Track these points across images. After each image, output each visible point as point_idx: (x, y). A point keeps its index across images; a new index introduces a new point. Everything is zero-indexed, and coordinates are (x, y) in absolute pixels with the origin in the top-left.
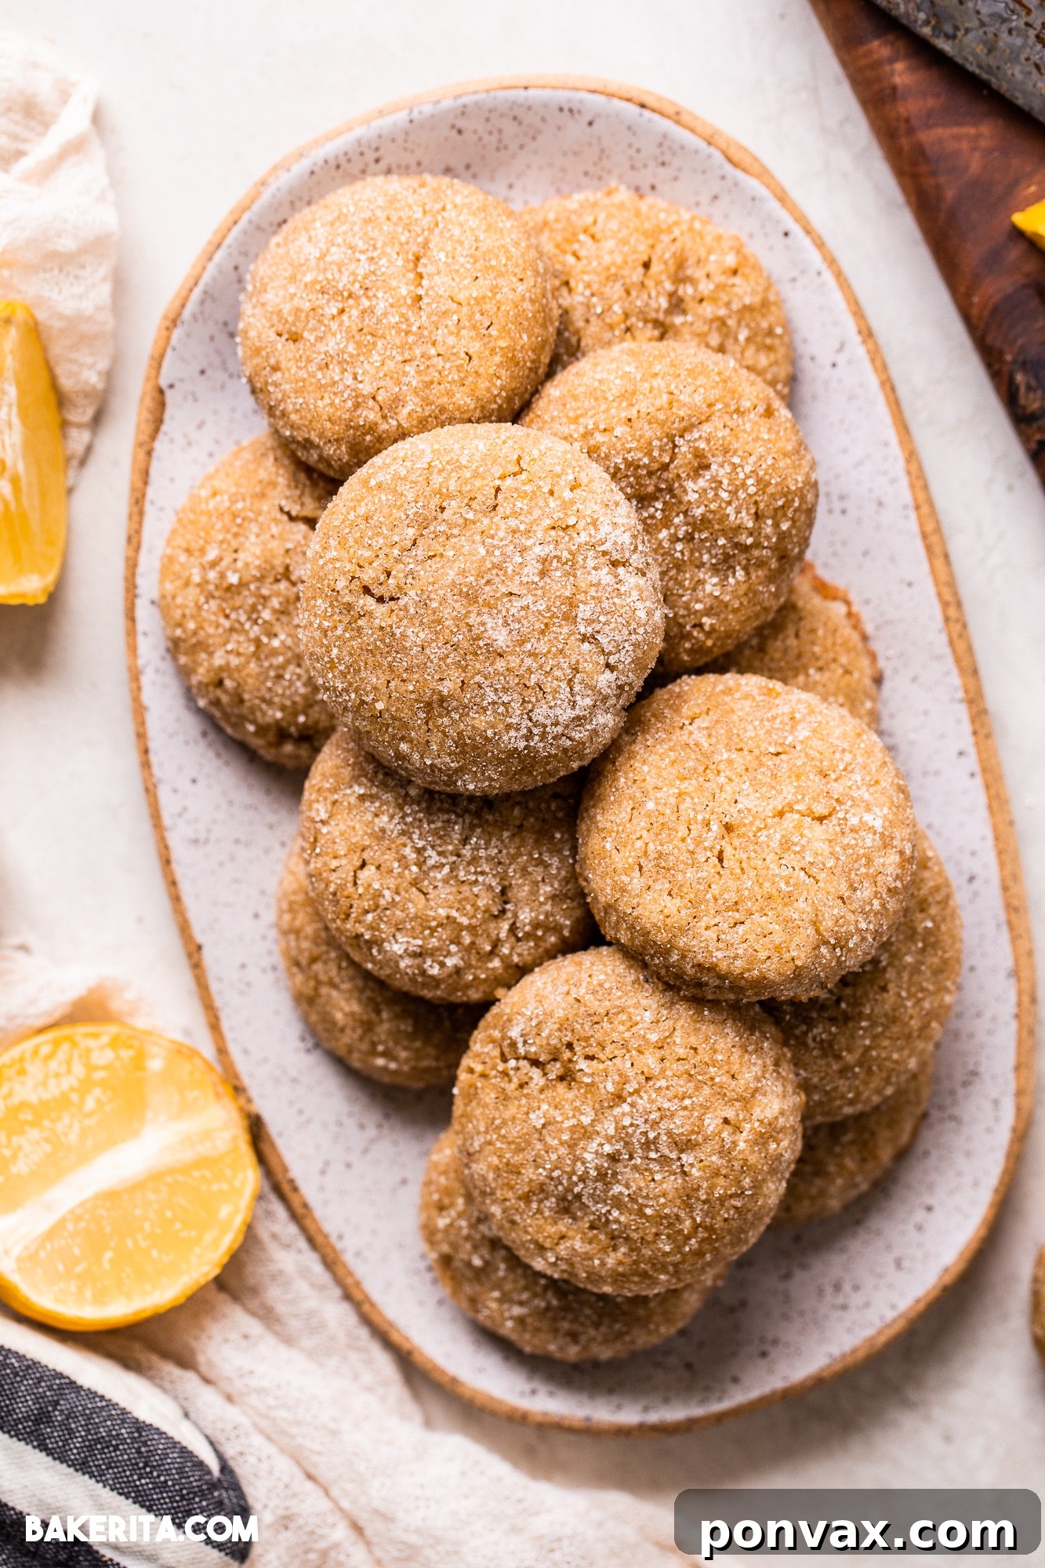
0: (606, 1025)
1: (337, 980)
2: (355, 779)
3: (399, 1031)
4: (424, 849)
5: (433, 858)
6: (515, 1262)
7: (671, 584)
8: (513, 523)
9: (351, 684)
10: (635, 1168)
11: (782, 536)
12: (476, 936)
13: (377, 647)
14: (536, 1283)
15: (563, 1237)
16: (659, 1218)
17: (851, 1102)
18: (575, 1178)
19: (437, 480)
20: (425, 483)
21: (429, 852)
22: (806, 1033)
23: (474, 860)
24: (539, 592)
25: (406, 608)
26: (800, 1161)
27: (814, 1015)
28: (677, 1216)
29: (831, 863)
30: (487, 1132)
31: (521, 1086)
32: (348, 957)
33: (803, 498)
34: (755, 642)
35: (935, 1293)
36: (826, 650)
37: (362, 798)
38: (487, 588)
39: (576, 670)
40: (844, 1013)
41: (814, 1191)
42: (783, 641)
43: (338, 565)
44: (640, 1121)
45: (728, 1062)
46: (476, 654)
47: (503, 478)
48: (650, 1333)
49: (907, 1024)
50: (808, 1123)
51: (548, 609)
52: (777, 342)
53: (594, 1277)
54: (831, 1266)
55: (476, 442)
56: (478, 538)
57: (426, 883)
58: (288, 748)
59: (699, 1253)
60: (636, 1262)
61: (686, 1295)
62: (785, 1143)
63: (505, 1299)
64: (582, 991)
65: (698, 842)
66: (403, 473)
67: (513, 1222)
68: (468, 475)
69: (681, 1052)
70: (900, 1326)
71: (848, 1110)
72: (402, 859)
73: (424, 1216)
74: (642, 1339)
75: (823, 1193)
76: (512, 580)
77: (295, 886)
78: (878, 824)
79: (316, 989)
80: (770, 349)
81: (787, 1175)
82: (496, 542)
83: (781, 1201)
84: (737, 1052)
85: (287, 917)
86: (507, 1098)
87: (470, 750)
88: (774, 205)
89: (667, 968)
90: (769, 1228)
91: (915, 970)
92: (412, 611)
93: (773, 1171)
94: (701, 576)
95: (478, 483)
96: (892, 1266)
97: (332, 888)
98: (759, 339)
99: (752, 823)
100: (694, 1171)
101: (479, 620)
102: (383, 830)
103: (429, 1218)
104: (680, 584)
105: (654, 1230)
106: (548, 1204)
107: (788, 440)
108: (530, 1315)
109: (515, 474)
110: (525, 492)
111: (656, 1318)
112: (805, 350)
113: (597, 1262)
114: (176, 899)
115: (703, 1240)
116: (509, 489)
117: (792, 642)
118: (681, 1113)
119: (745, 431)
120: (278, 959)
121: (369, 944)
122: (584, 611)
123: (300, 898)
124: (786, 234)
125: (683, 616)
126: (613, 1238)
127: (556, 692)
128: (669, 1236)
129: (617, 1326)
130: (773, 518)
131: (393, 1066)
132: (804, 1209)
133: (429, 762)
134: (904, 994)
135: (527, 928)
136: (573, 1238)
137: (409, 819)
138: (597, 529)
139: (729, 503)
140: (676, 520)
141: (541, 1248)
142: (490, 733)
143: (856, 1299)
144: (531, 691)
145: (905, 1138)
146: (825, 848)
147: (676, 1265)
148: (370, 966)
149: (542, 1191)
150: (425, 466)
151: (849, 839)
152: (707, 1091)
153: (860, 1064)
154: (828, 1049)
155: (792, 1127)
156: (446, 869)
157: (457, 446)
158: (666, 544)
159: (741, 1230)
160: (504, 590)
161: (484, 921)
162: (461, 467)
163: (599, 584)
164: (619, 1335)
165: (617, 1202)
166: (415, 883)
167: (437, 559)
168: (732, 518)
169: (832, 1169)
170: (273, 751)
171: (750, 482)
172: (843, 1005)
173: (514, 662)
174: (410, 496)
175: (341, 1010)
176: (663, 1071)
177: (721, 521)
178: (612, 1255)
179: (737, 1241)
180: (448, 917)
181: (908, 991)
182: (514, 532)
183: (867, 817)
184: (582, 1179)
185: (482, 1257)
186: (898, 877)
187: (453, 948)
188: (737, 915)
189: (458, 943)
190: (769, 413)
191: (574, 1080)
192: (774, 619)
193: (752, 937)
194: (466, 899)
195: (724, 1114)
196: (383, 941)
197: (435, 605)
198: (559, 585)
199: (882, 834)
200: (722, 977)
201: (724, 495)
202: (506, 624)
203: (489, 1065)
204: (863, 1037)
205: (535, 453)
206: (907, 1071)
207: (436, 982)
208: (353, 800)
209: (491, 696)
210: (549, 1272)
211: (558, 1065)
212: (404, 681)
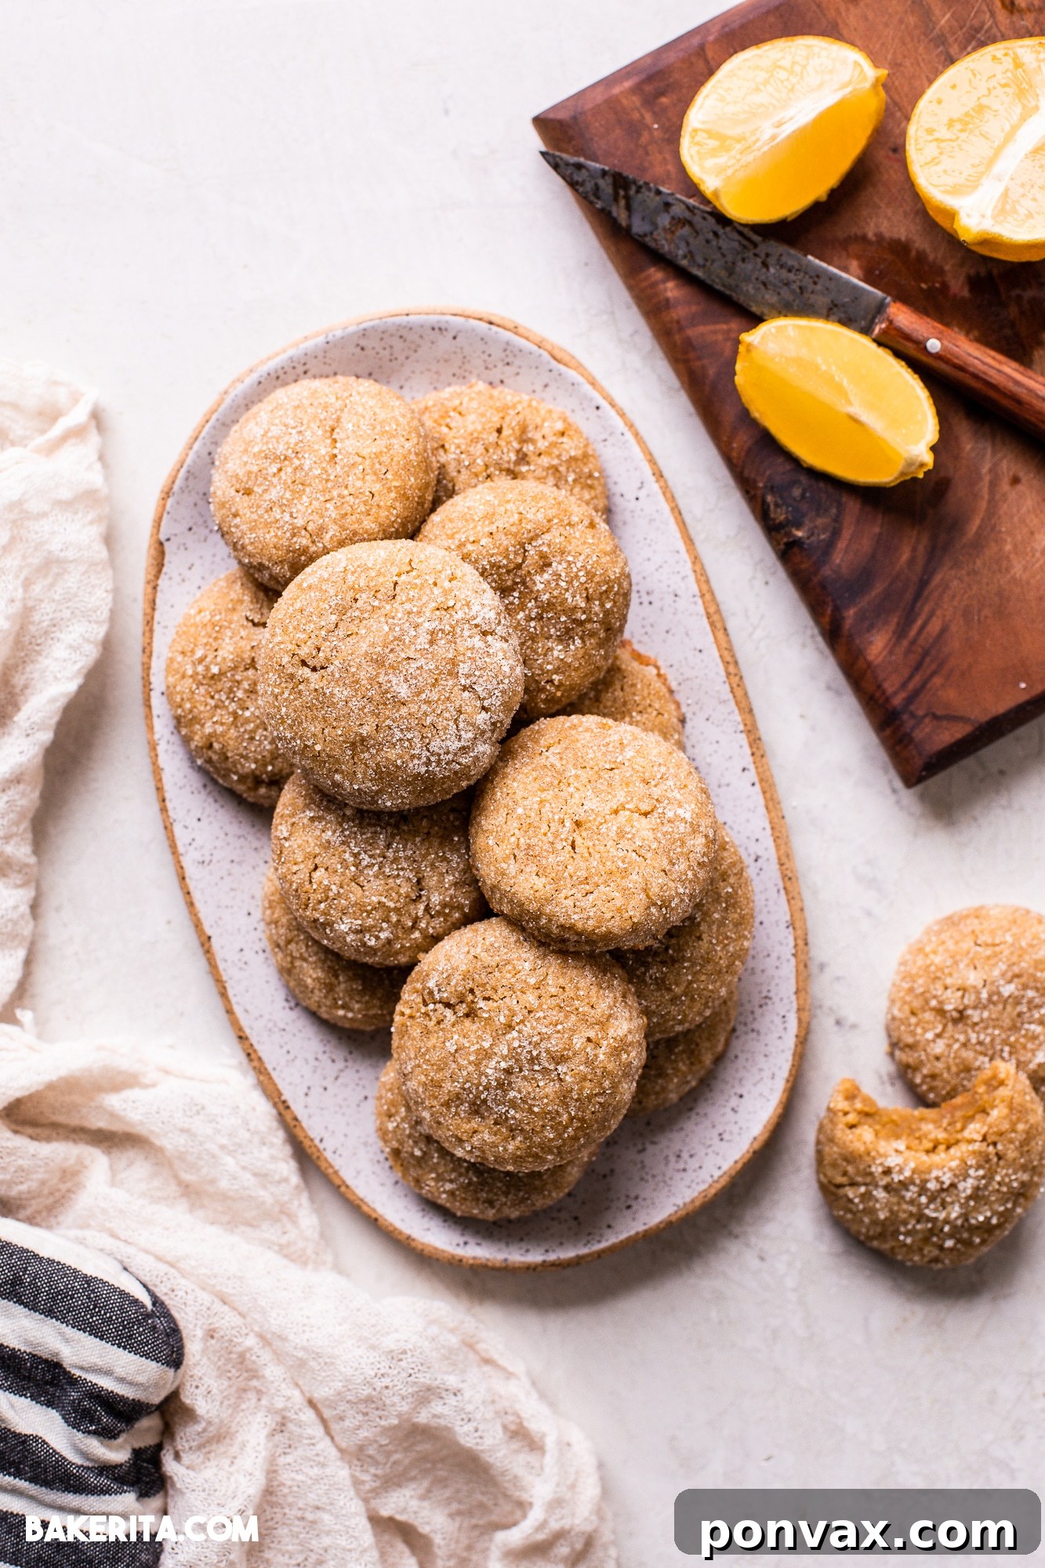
0: (497, 974)
1: (306, 955)
2: (307, 806)
3: (352, 990)
4: (359, 853)
5: (366, 860)
6: (444, 1153)
7: (528, 651)
8: (408, 606)
9: (296, 734)
10: (525, 1078)
11: (607, 613)
12: (401, 915)
13: (313, 704)
14: (461, 1166)
15: (475, 1132)
16: (544, 1114)
17: (681, 1022)
18: (481, 1088)
19: (351, 579)
20: (342, 582)
21: (363, 855)
22: (644, 974)
23: (396, 860)
24: (430, 656)
25: (332, 674)
26: (645, 1067)
27: (650, 960)
28: (557, 1111)
29: (654, 845)
30: (416, 1058)
31: (439, 1023)
32: (313, 939)
33: (620, 585)
34: (592, 695)
35: (748, 1156)
36: (644, 698)
37: (312, 819)
38: (391, 655)
39: (460, 712)
40: (672, 956)
41: (658, 1088)
42: (613, 693)
43: (282, 646)
44: (526, 1043)
45: (588, 997)
46: (385, 704)
47: (399, 575)
48: (544, 1197)
49: (718, 963)
50: (650, 1040)
51: (437, 668)
52: (596, 483)
53: (499, 1159)
54: (672, 1141)
55: (378, 551)
56: (382, 619)
57: (362, 878)
58: (263, 791)
59: (575, 1138)
60: (529, 1147)
61: (569, 1169)
62: (633, 1054)
63: (439, 1178)
64: (479, 950)
65: (556, 835)
66: (326, 576)
67: (439, 1123)
68: (373, 574)
69: (553, 991)
70: (723, 1182)
71: (679, 1028)
72: (343, 862)
73: (378, 1122)
74: (540, 1203)
75: (664, 1089)
76: (409, 648)
77: (273, 889)
78: (688, 816)
79: (292, 963)
80: (591, 487)
81: (637, 1078)
82: (396, 621)
83: (633, 1097)
84: (594, 989)
85: (268, 912)
86: (428, 1032)
87: (386, 776)
88: (588, 388)
89: (539, 930)
90: (626, 1116)
91: (721, 923)
92: (337, 675)
93: (626, 1075)
94: (550, 644)
95: (381, 580)
96: (716, 1139)
97: (294, 886)
98: (583, 480)
99: (595, 819)
100: (567, 1078)
101: (386, 678)
102: (329, 842)
103: (382, 1123)
104: (535, 651)
105: (541, 1123)
106: (463, 1108)
107: (607, 544)
108: (457, 1189)
109: (408, 572)
110: (416, 584)
111: (548, 1187)
112: (616, 489)
113: (501, 1149)
114: (191, 904)
115: (577, 1128)
116: (403, 583)
117: (618, 693)
118: (555, 1035)
119: (575, 538)
120: (265, 944)
121: (324, 925)
122: (464, 668)
123: (276, 898)
124: (598, 408)
125: (539, 675)
126: (511, 1131)
127: (446, 728)
128: (552, 1127)
129: (521, 1194)
130: (600, 600)
131: (350, 1015)
132: (651, 1102)
133: (356, 787)
134: (714, 941)
135: (438, 908)
136: (483, 1132)
137: (347, 833)
138: (469, 609)
139: (567, 590)
140: (529, 605)
141: (460, 1141)
142: (399, 762)
143: (693, 1164)
144: (427, 729)
145: (720, 1048)
146: (650, 835)
147: (558, 1148)
148: (325, 942)
149: (459, 1099)
150: (342, 570)
151: (667, 828)
152: (573, 1018)
153: (685, 994)
154: (661, 984)
155: (638, 1041)
156: (376, 868)
157: (365, 556)
158: (523, 623)
159: (606, 1120)
160: (403, 655)
161: (406, 904)
162: (368, 569)
163: (474, 648)
164: (523, 1200)
165: (513, 1104)
166: (354, 879)
167: (354, 636)
168: (570, 600)
169: (670, 1071)
170: (252, 794)
171: (581, 574)
172: (671, 952)
173: (414, 708)
174: (332, 592)
175: (311, 976)
176: (540, 1005)
177: (562, 604)
178: (512, 1142)
179: (603, 1127)
180: (379, 903)
181: (717, 940)
182: (409, 613)
183: (680, 811)
184: (486, 1088)
185: (421, 1149)
186: (704, 854)
187: (385, 925)
188: (588, 887)
189: (388, 922)
190: (592, 525)
191: (476, 1016)
192: (604, 677)
193: (599, 903)
194: (392, 888)
195: (587, 1035)
196: (333, 923)
197: (353, 670)
198: (443, 651)
199: (691, 823)
200: (579, 934)
201: (563, 584)
202: (406, 680)
203: (415, 1010)
204: (686, 974)
205: (422, 557)
206: (720, 997)
207: (373, 951)
208: (306, 821)
209: (399, 735)
210: (467, 1158)
211: (464, 1006)
212: (334, 728)
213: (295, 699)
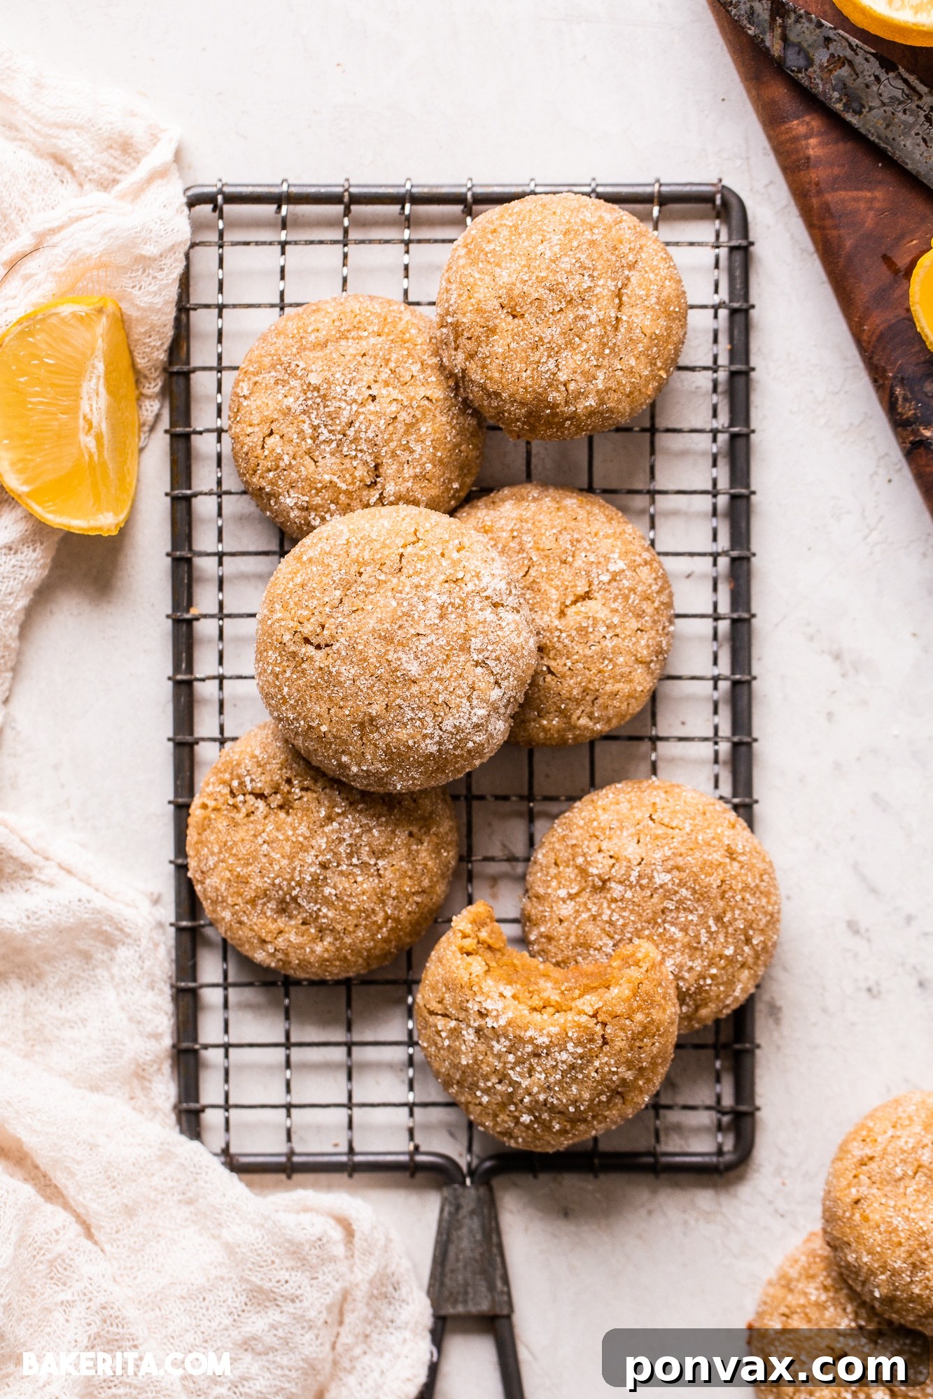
8: (416, 580)
9: (300, 714)
13: (318, 684)
15: (281, 932)
16: (359, 912)
19: (354, 552)
20: (345, 555)
24: (440, 631)
25: (338, 651)
28: (373, 910)
30: (220, 852)
31: (248, 815)
38: (399, 632)
39: (473, 689)
43: (283, 623)
46: (395, 683)
47: (405, 546)
51: (448, 643)
55: (381, 521)
56: (389, 594)
66: (328, 549)
67: (241, 923)
68: (378, 546)
76: (418, 624)
82: (403, 596)
86: (236, 825)
87: (397, 757)
92: (344, 653)
95: (386, 552)
101: (396, 656)
105: (355, 922)
106: (270, 905)
109: (413, 543)
110: (423, 556)
113: (308, 950)
116: (410, 554)
122: (475, 643)
127: (459, 706)
133: (364, 768)
136: (290, 932)
138: (479, 579)
141: (263, 942)
142: (411, 743)
144: (439, 708)
149: (266, 895)
150: (345, 542)
157: (367, 525)
160: (413, 631)
162: (372, 541)
163: (485, 621)
165: (327, 902)
167: (360, 612)
173: (425, 686)
174: (335, 566)
178: (320, 944)
182: (417, 587)
197: (360, 647)
198: (455, 624)
202: (417, 658)
205: (428, 525)
209: (410, 714)
211: (279, 796)
212: (341, 708)
213: (299, 678)
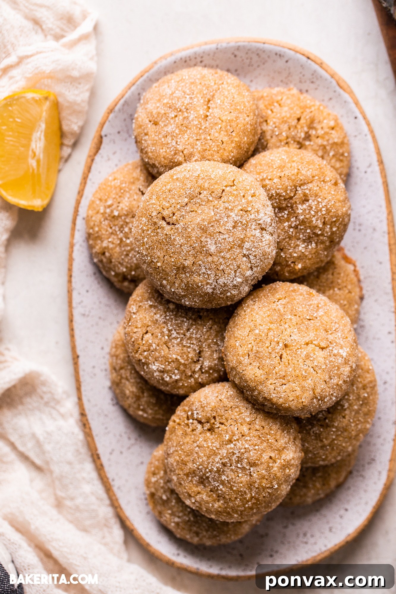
0: (230, 412)
1: (129, 378)
2: (150, 299)
3: (150, 402)
4: (172, 330)
6: (179, 500)
7: (286, 244)
8: (227, 205)
10: (232, 470)
11: (333, 233)
12: (186, 368)
14: (186, 510)
15: (199, 493)
16: (238, 491)
17: (324, 460)
18: (207, 470)
19: (200, 182)
21: (173, 332)
22: (310, 429)
23: (190, 338)
24: (231, 234)
25: (177, 229)
26: (297, 480)
27: (315, 422)
28: (245, 492)
29: (323, 367)
30: (176, 446)
31: (193, 430)
32: (135, 369)
33: (343, 219)
34: (316, 273)
35: (343, 543)
36: (343, 282)
37: (151, 306)
38: (211, 228)
39: (239, 267)
40: (327, 424)
41: (302, 493)
42: (327, 275)
44: (236, 452)
45: (275, 435)
46: (201, 253)
47: (226, 186)
48: (227, 538)
49: (350, 433)
50: (305, 466)
51: (233, 241)
52: (344, 159)
53: (208, 511)
54: (304, 525)
55: (218, 170)
56: (212, 208)
57: (170, 344)
58: (126, 284)
59: (251, 508)
60: (226, 508)
61: (244, 525)
62: (292, 471)
63: (173, 514)
64: (223, 397)
65: (273, 349)
67: (181, 484)
68: (213, 182)
69: (258, 427)
70: (326, 554)
71: (321, 463)
72: (162, 333)
73: (147, 476)
74: (224, 540)
75: (305, 495)
76: (221, 227)
77: (119, 338)
78: (344, 354)
79: (120, 380)
80: (341, 161)
81: (291, 484)
82: (218, 211)
83: (287, 495)
84: (279, 432)
85: (114, 350)
86: (186, 434)
87: (191, 289)
88: (353, 106)
89: (252, 396)
90: (281, 504)
91: (357, 412)
93: (286, 481)
94: (298, 243)
95: (216, 186)
96: (328, 530)
97: (133, 340)
98: (338, 156)
99: (295, 346)
100: (255, 475)
101: (205, 240)
102: (157, 320)
103: (149, 477)
104: (290, 245)
105: (235, 496)
106: (195, 479)
107: (342, 196)
108: (181, 522)
109: (231, 186)
110: (234, 194)
111: (230, 532)
112: (355, 164)
113: (211, 505)
114: (72, 336)
115: (254, 503)
116: (228, 191)
117: (330, 276)
118: (253, 451)
119: (325, 189)
120: (108, 367)
121: (144, 364)
122: (247, 245)
123: (120, 343)
124: (356, 118)
125: (289, 258)
126: (218, 497)
127: (229, 274)
128: (240, 499)
129: (215, 533)
130: (330, 225)
131: (145, 415)
132: (297, 500)
133: (173, 290)
134: (351, 421)
135: (207, 369)
136: (203, 494)
137: (168, 318)
138: (258, 214)
139: (314, 216)
140: (292, 219)
141: (190, 496)
143: (312, 540)
144: (219, 272)
145: (341, 479)
146: (322, 360)
147: (241, 511)
148: (142, 373)
149: (194, 473)
150: (197, 175)
152: (265, 444)
153: (330, 445)
154: (318, 437)
155: (297, 465)
156: (179, 340)
157: (211, 170)
158: (286, 228)
159: (269, 502)
160: (218, 230)
161: (190, 363)
162: (211, 179)
163: (255, 236)
164: (215, 536)
165: (223, 483)
166: (166, 343)
167: (194, 213)
168: (314, 222)
169: (311, 486)
170: (120, 284)
171: (324, 209)
172: (327, 421)
173: (216, 259)
175: (129, 390)
176: (249, 433)
177: (309, 223)
178: (217, 503)
179: (267, 506)
180: (176, 359)
181: (353, 420)
182: (226, 208)
183: (340, 351)
184: (210, 471)
185: (167, 496)
186: (348, 377)
187: (176, 371)
188: (284, 381)
189: (178, 370)
190: (336, 184)
191: (214, 431)
192: (324, 266)
193: (288, 391)
194: (184, 353)
195: (270, 455)
196: (149, 364)
197: (190, 230)
198: (239, 233)
199: (345, 359)
201: (313, 213)
202: (216, 243)
203: (182, 420)
204: (332, 435)
205: (241, 179)
206: (347, 451)
207: (167, 384)
208: (147, 306)
209: (204, 270)
210: (191, 506)
211: (209, 424)
212: (170, 257)
213: (154, 236)
